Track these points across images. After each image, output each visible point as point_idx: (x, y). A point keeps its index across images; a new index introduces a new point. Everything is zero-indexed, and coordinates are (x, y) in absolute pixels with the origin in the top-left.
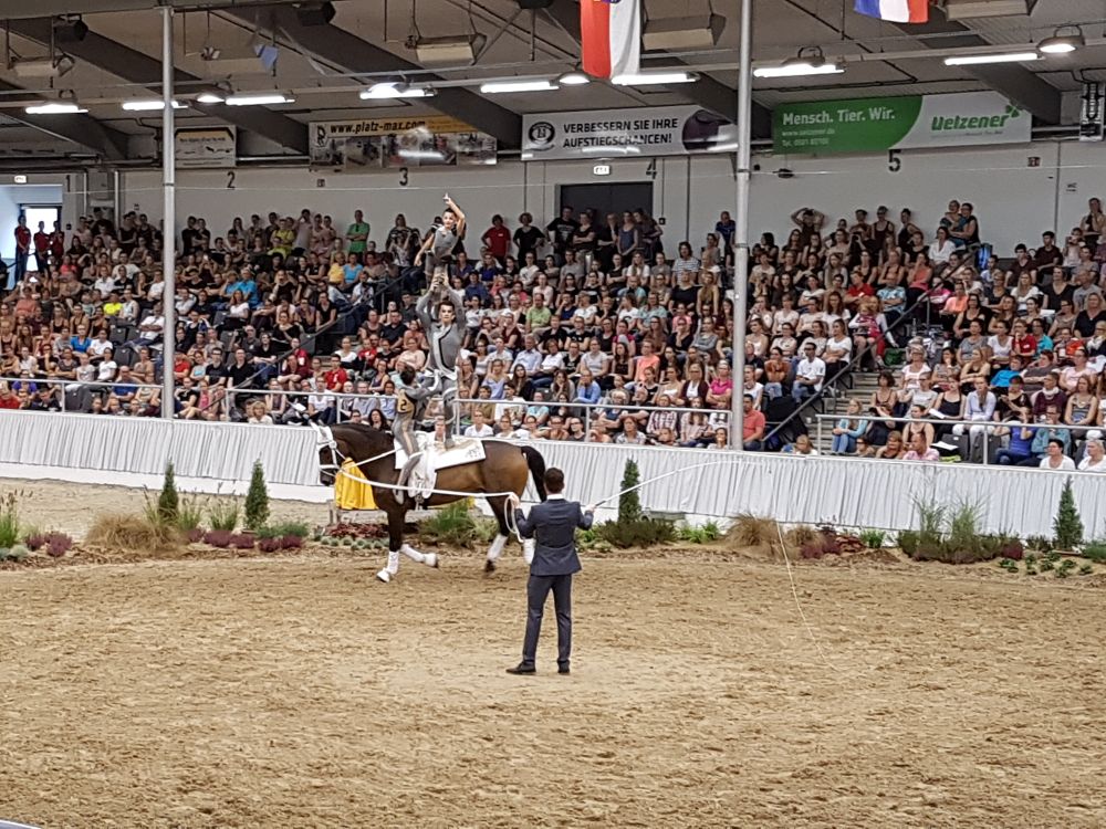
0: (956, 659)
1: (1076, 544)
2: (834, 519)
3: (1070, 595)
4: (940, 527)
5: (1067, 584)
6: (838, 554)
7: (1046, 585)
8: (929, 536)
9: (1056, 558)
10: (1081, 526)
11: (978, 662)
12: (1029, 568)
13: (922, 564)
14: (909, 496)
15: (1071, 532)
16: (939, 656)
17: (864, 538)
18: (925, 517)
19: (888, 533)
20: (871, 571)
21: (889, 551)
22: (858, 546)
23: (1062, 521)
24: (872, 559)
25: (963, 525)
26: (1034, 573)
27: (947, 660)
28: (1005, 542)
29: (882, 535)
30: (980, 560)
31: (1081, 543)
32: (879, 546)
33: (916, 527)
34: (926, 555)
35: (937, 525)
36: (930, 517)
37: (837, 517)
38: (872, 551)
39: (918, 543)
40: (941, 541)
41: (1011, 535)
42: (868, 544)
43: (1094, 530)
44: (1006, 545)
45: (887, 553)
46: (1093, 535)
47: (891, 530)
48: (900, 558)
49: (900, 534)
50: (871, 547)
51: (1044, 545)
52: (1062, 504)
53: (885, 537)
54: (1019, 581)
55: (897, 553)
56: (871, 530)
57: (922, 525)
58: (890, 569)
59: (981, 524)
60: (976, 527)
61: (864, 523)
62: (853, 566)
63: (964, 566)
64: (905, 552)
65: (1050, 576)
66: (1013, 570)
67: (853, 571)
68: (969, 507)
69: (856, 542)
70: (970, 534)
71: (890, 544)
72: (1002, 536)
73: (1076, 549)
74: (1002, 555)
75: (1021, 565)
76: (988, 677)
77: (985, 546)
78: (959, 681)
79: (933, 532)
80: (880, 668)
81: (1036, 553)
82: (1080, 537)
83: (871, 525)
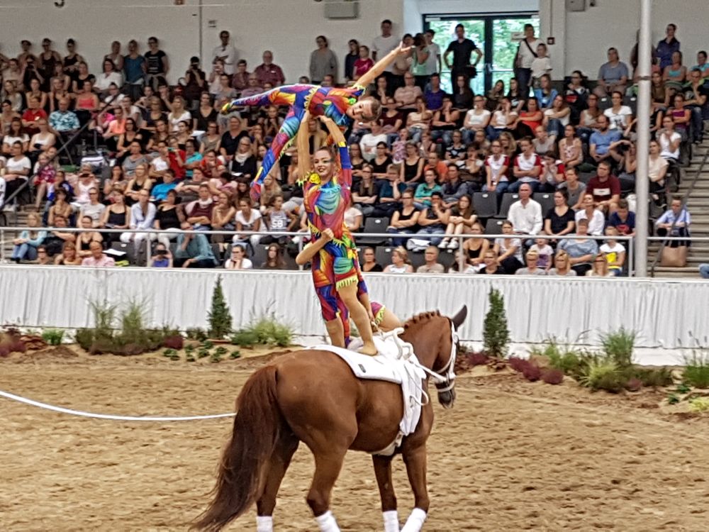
0: (128, 437)
1: (226, 333)
2: (19, 321)
3: (223, 377)
4: (112, 324)
5: (221, 368)
6: (23, 351)
7: (203, 369)
8: (103, 332)
9: (210, 346)
10: (230, 318)
11: (147, 439)
12: (189, 356)
13: (97, 357)
14: (85, 298)
15: (222, 322)
16: (112, 437)
17: (46, 336)
18: (99, 315)
19: (67, 331)
20: (53, 366)
21: (69, 347)
22: (40, 344)
23: (215, 314)
24: (54, 354)
25: (132, 321)
26: (193, 360)
27: (120, 440)
28: (169, 334)
29: (62, 333)
30: (147, 351)
31: (231, 332)
32: (59, 343)
33: (92, 325)
34: (101, 350)
35: (110, 322)
36: (103, 316)
37: (21, 320)
38: (53, 348)
39: (94, 339)
40: (114, 336)
41: (172, 328)
42: (49, 341)
43: (241, 321)
44: (168, 337)
45: (66, 349)
46: (240, 325)
47: (70, 328)
48: (78, 353)
49: (78, 331)
50: (53, 345)
51: (200, 335)
52: (215, 298)
53: (65, 335)
54: (180, 368)
55: (75, 348)
56: (52, 329)
57: (96, 322)
58: (70, 363)
59: (146, 319)
60: (143, 322)
61: (46, 323)
62: (36, 362)
63: (133, 357)
64: (83, 347)
65: (207, 362)
66: (176, 358)
67: (37, 367)
68: (137, 304)
69: (40, 341)
70: (137, 328)
71: (69, 341)
72: (165, 329)
73: (227, 338)
74: (166, 345)
75: (182, 354)
76: (156, 451)
77: (151, 338)
78: (131, 457)
79: (107, 328)
80: (62, 451)
81: (194, 342)
82: (230, 327)
83: (52, 325)
